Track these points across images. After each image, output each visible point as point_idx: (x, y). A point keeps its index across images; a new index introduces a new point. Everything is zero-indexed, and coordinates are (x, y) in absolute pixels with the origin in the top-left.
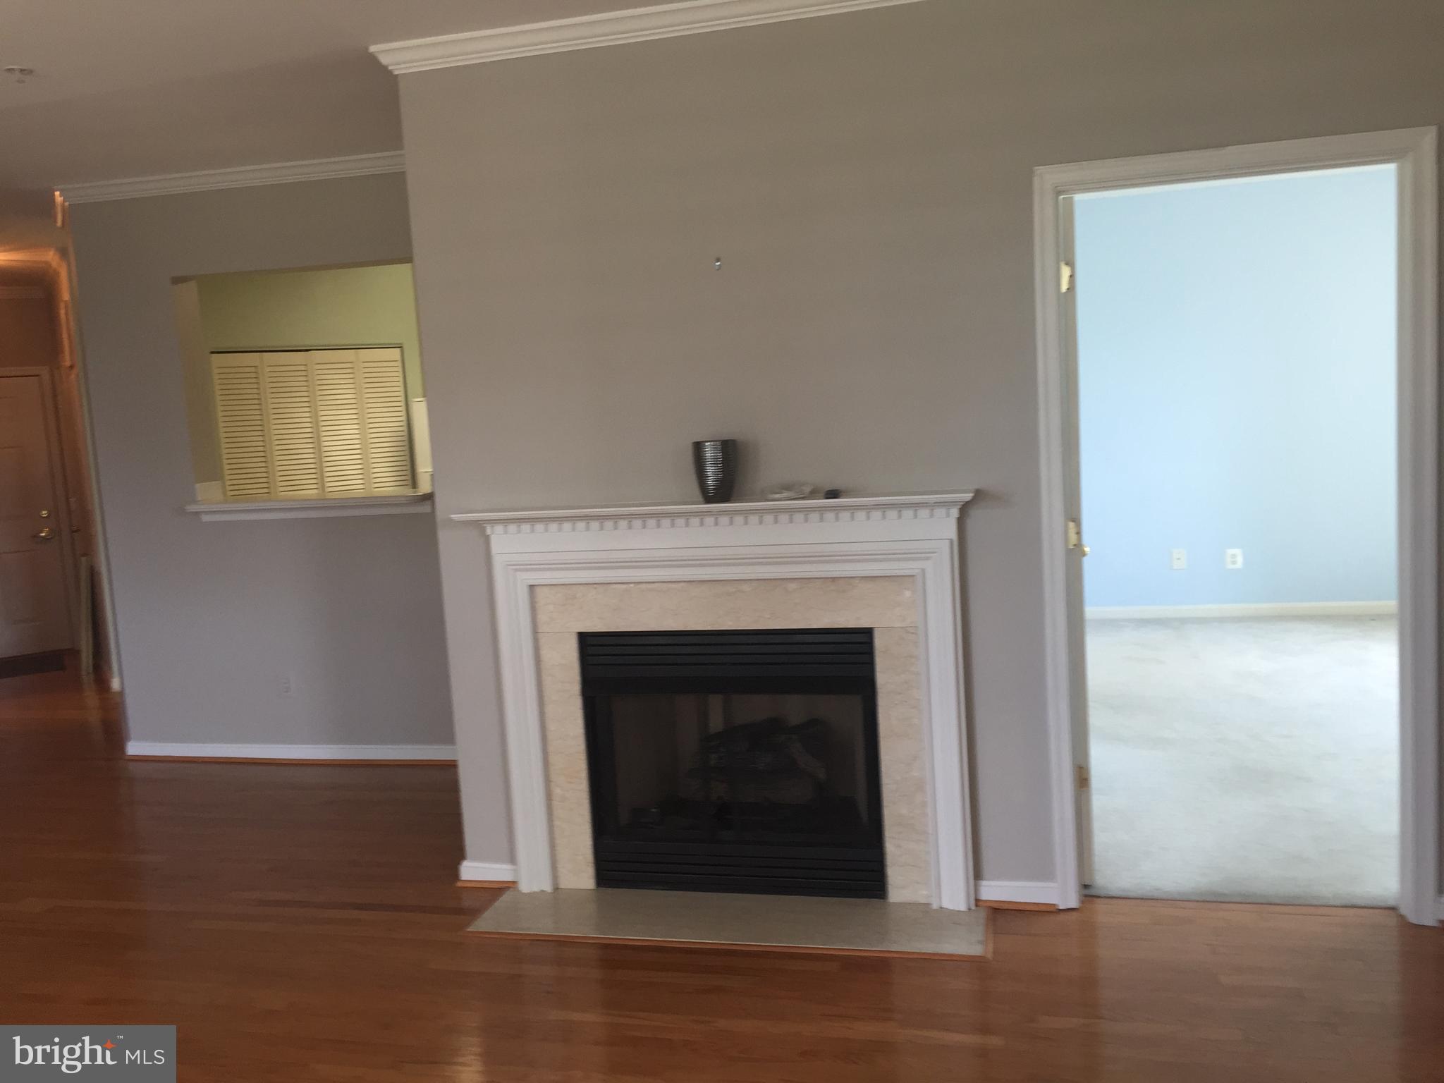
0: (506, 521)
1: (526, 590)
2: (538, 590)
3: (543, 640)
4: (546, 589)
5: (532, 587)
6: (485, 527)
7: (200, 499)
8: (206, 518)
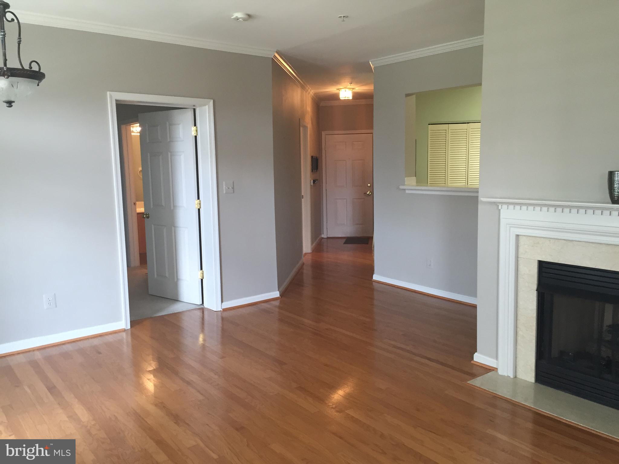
0: (508, 204)
1: (514, 237)
2: (520, 237)
3: (521, 261)
4: (525, 238)
5: (517, 236)
6: (499, 205)
7: (406, 184)
8: (407, 192)
